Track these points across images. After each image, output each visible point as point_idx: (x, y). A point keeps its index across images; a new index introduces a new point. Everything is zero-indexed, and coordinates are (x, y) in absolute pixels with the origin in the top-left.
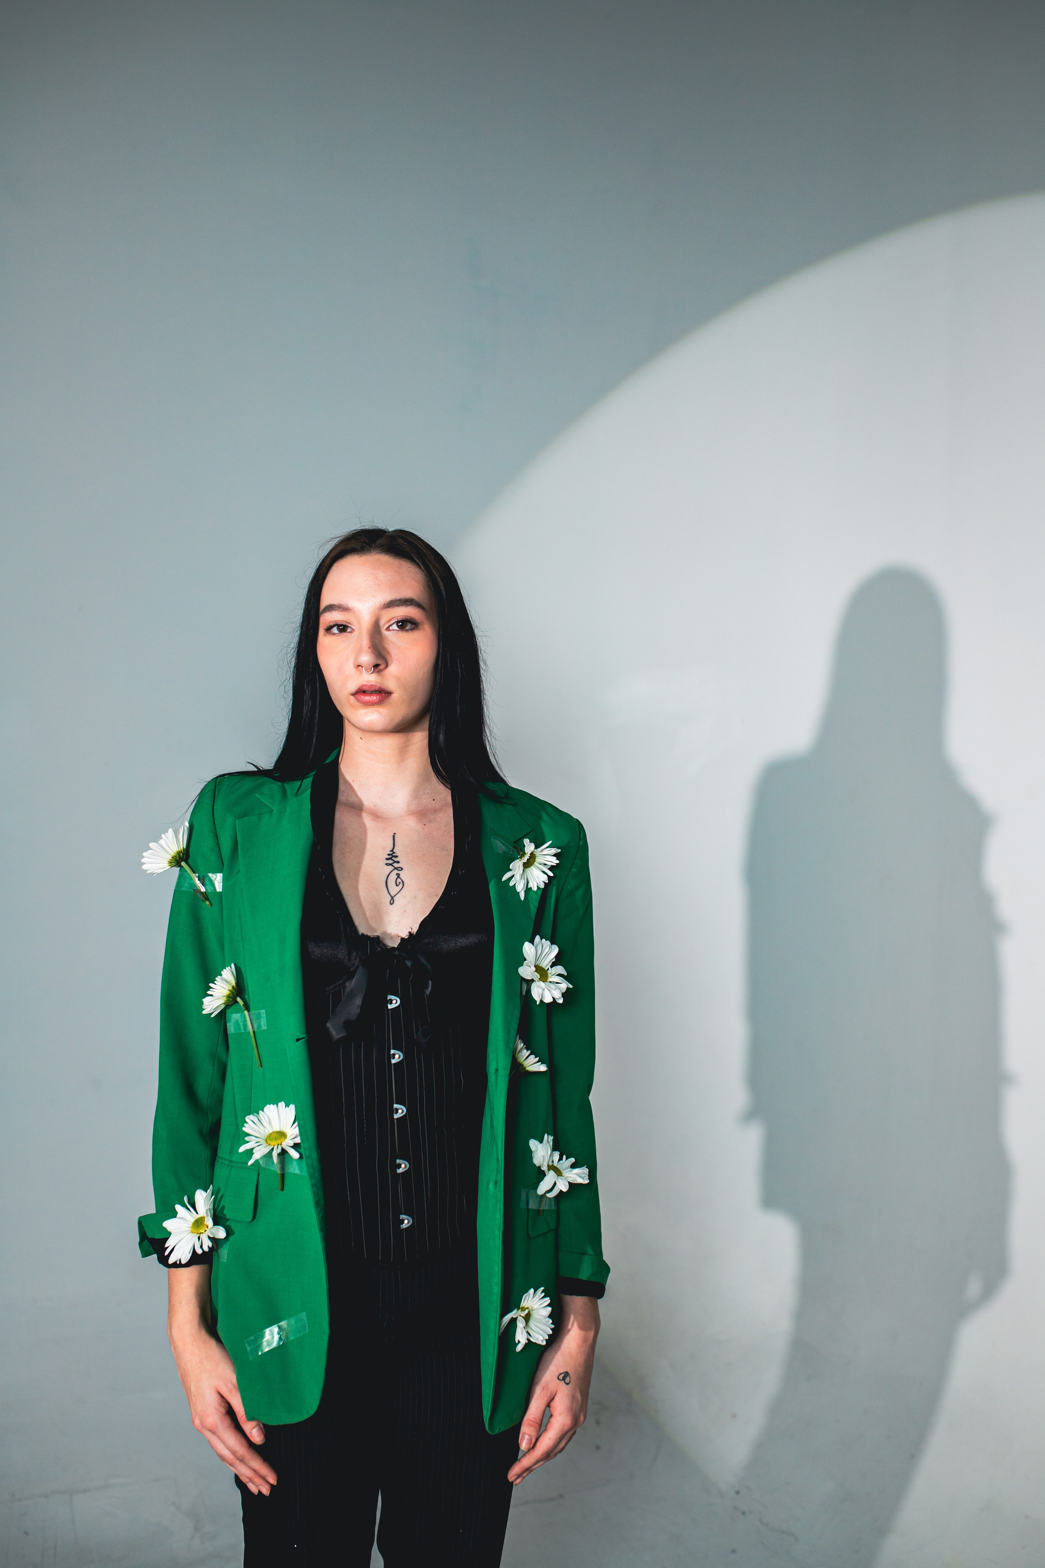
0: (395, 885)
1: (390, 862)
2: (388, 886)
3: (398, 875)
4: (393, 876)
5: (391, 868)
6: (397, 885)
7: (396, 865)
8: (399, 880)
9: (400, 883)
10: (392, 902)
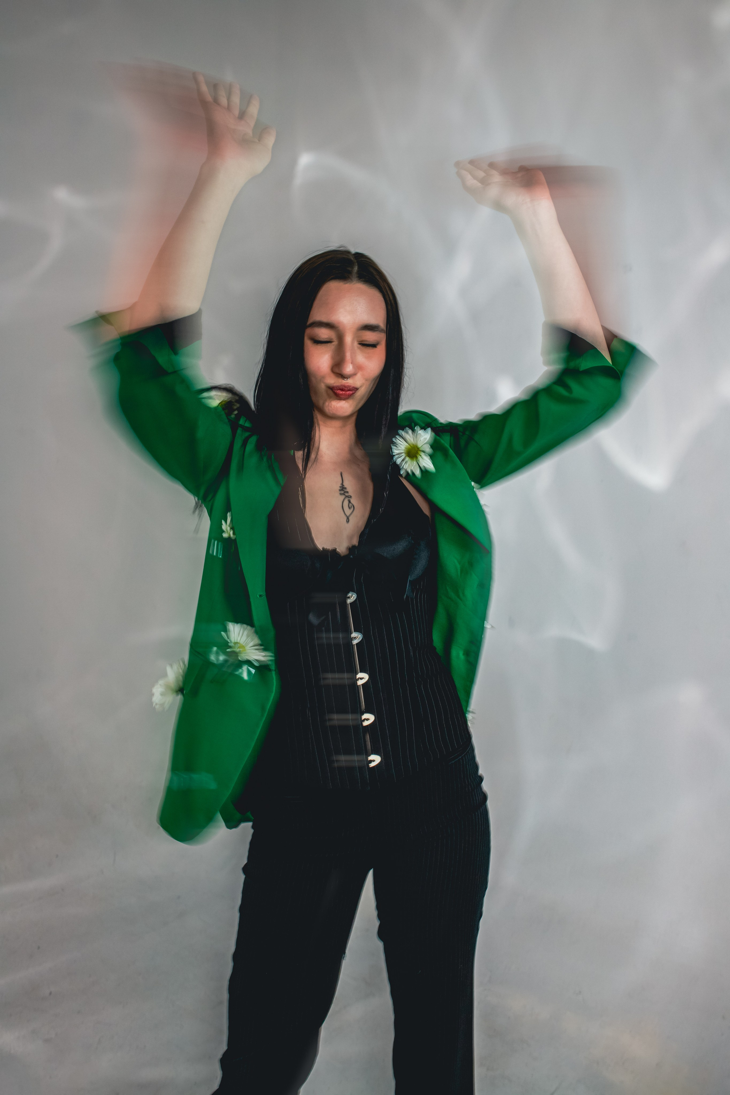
0: (348, 508)
1: (342, 492)
2: (344, 509)
3: (350, 502)
4: (346, 503)
5: (343, 497)
6: (349, 508)
7: (347, 494)
8: (350, 505)
9: (351, 507)
10: (348, 521)
